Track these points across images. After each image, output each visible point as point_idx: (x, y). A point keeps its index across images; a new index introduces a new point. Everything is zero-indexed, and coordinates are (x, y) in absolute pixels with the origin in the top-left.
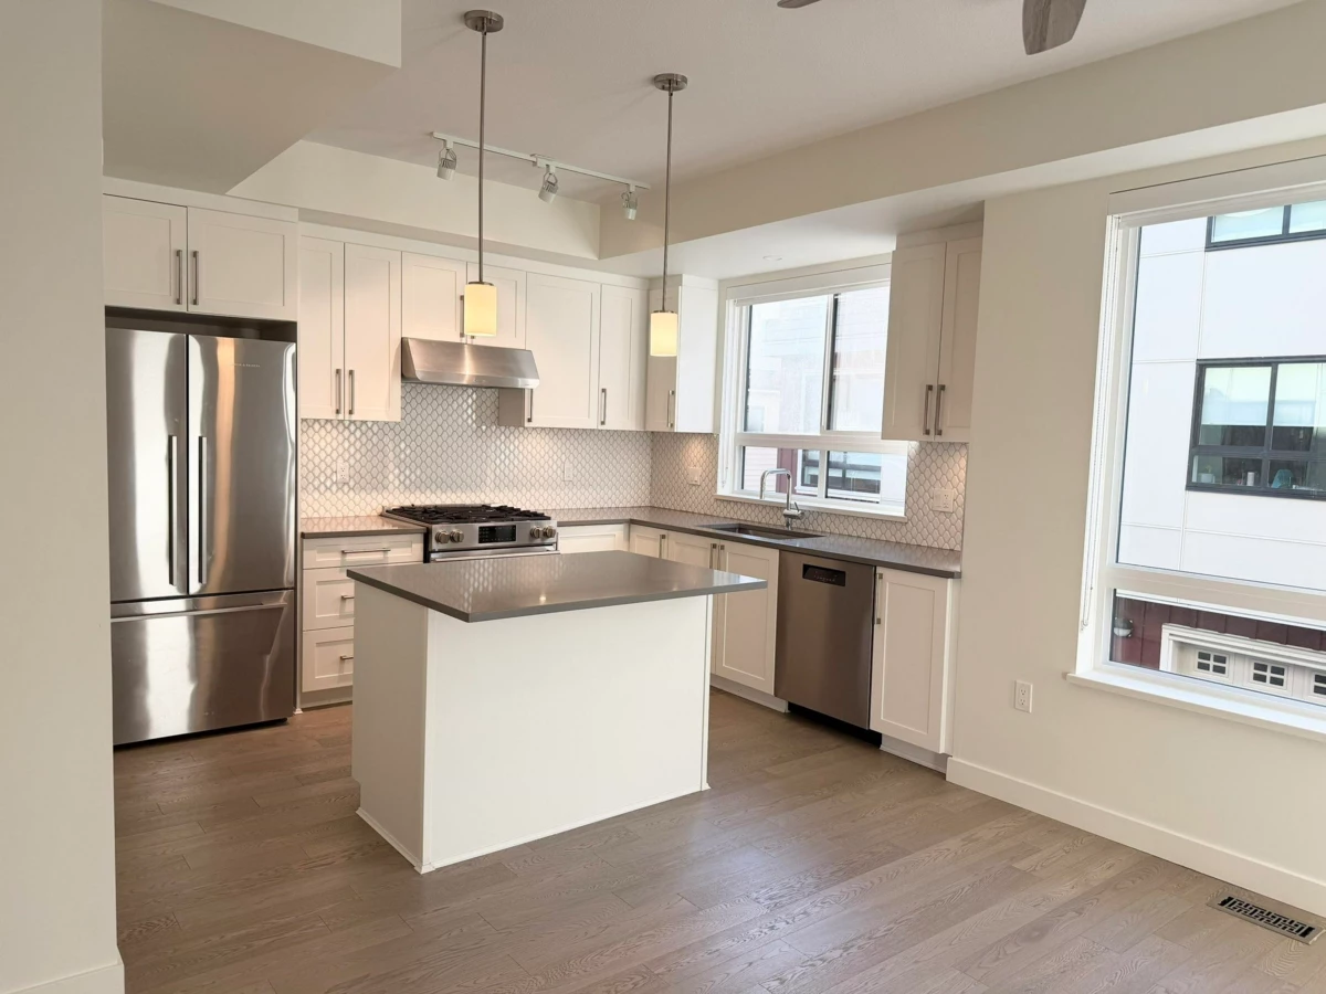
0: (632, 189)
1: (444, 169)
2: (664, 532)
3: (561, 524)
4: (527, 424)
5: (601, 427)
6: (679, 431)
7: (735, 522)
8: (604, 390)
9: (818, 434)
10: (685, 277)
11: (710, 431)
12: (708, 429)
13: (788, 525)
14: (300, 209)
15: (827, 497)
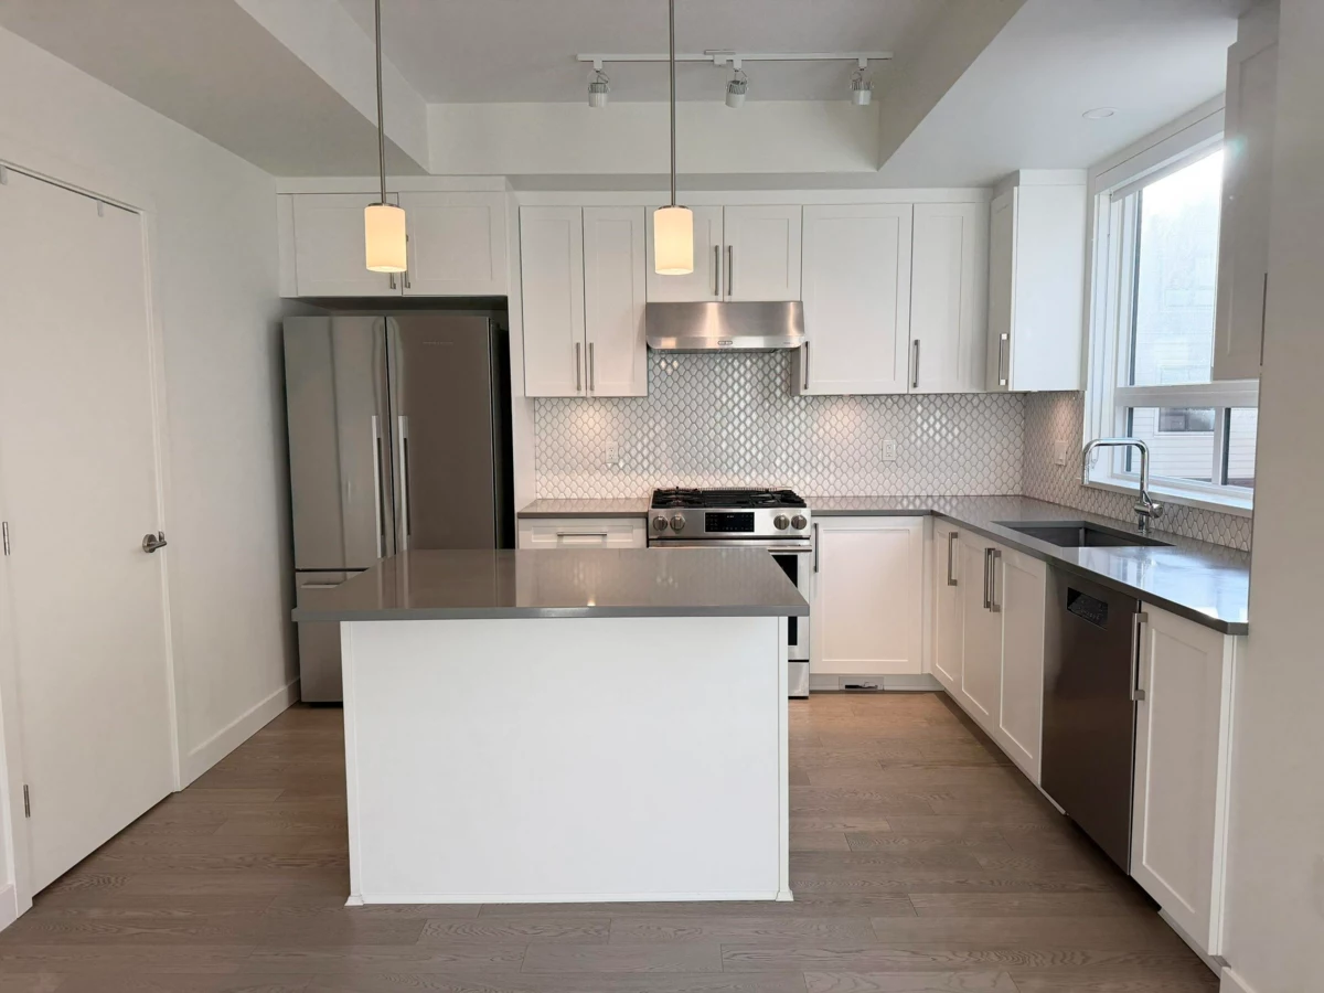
0: (863, 63)
1: (592, 94)
2: (955, 529)
3: (814, 514)
4: (803, 392)
5: (912, 391)
6: (1016, 389)
7: (1083, 518)
8: (916, 343)
9: (1208, 381)
10: (1022, 173)
11: (1075, 388)
12: (1074, 387)
13: (1141, 525)
14: (508, 176)
15: (1225, 481)
